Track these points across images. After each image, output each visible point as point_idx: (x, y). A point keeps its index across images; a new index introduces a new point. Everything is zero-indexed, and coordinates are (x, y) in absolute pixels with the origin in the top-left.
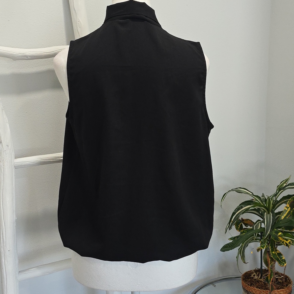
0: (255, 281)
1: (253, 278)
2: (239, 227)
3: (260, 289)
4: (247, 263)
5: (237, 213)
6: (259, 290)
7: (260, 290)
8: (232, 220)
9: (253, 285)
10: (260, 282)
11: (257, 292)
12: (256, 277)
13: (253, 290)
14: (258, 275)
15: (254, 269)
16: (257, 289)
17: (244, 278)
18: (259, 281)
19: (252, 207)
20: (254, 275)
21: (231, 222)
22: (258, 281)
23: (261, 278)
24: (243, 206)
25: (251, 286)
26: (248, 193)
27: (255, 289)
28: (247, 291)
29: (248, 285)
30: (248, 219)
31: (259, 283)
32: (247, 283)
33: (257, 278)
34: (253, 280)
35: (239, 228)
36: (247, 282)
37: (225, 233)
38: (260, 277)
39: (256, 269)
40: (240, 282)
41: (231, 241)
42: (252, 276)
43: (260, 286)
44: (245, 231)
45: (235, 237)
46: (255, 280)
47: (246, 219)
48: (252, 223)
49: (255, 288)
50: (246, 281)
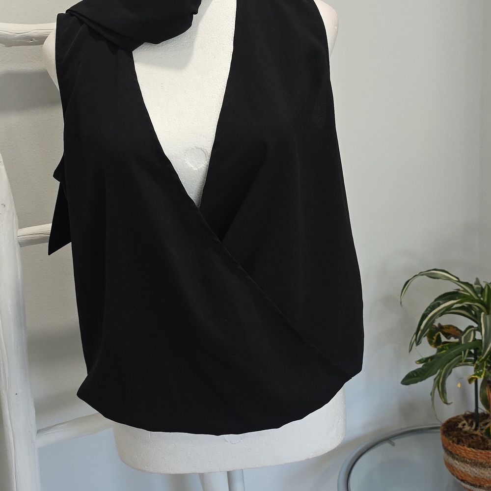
0: (464, 435)
1: (461, 429)
2: (433, 339)
3: (474, 448)
4: (450, 404)
5: (430, 316)
6: (472, 451)
7: (474, 450)
8: (422, 327)
9: (463, 442)
10: (474, 437)
11: (469, 453)
12: (467, 428)
13: (461, 450)
14: (471, 425)
15: (463, 413)
16: (468, 449)
17: (445, 429)
18: (473, 434)
19: (457, 303)
20: (464, 425)
21: (420, 332)
22: (471, 435)
23: (476, 429)
24: (441, 302)
25: (458, 444)
26: (449, 279)
27: (465, 450)
28: (451, 453)
29: (453, 442)
30: (451, 326)
31: (473, 438)
32: (450, 439)
33: (470, 430)
34: (462, 433)
35: (434, 341)
36: (451, 437)
37: (410, 351)
38: (474, 427)
39: (468, 413)
40: (438, 437)
41: (421, 366)
42: (460, 426)
43: (474, 444)
44: (445, 346)
45: (427, 359)
46: (466, 432)
47: (448, 326)
48: (458, 332)
49: (466, 447)
50: (449, 435)
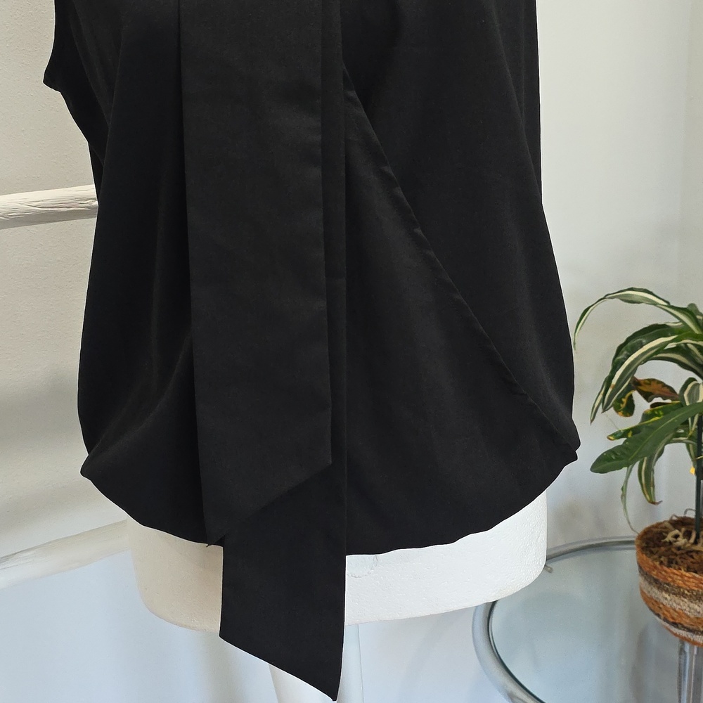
0: (678, 552)
1: (670, 543)
2: (622, 403)
3: (696, 572)
4: (658, 503)
5: (627, 363)
6: (694, 577)
7: (697, 576)
8: (614, 382)
9: (677, 563)
10: (694, 554)
11: (688, 581)
12: (681, 541)
13: (675, 576)
14: (688, 535)
15: (668, 518)
16: (688, 574)
17: (644, 545)
18: (691, 552)
19: (672, 341)
20: (676, 536)
21: (610, 390)
22: (689, 553)
23: (696, 543)
24: (644, 341)
25: (669, 566)
26: (655, 304)
27: (682, 576)
28: (656, 581)
29: (661, 563)
30: (654, 380)
31: (692, 557)
32: (655, 560)
33: (685, 544)
34: (673, 550)
35: (623, 406)
36: (656, 557)
38: (692, 540)
39: (674, 518)
40: (630, 558)
42: (669, 538)
43: (696, 566)
44: (658, 410)
46: (679, 548)
47: (648, 380)
48: (665, 389)
49: (683, 572)
50: (652, 553)
